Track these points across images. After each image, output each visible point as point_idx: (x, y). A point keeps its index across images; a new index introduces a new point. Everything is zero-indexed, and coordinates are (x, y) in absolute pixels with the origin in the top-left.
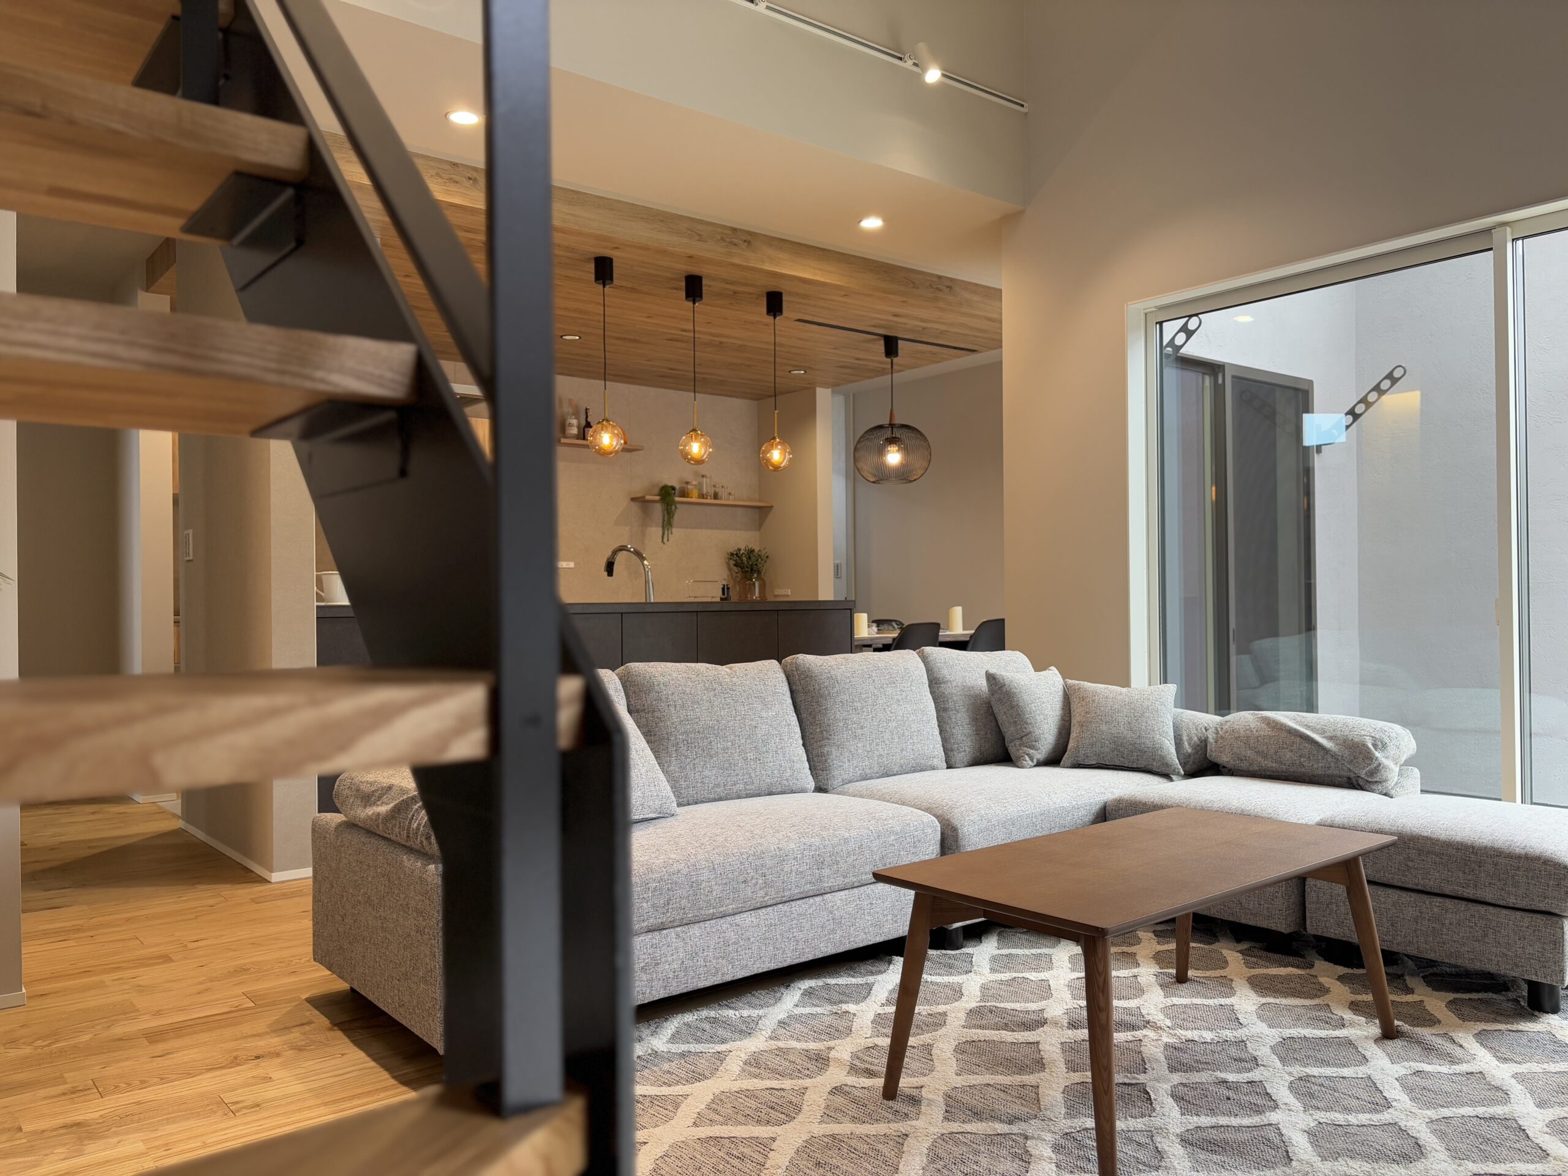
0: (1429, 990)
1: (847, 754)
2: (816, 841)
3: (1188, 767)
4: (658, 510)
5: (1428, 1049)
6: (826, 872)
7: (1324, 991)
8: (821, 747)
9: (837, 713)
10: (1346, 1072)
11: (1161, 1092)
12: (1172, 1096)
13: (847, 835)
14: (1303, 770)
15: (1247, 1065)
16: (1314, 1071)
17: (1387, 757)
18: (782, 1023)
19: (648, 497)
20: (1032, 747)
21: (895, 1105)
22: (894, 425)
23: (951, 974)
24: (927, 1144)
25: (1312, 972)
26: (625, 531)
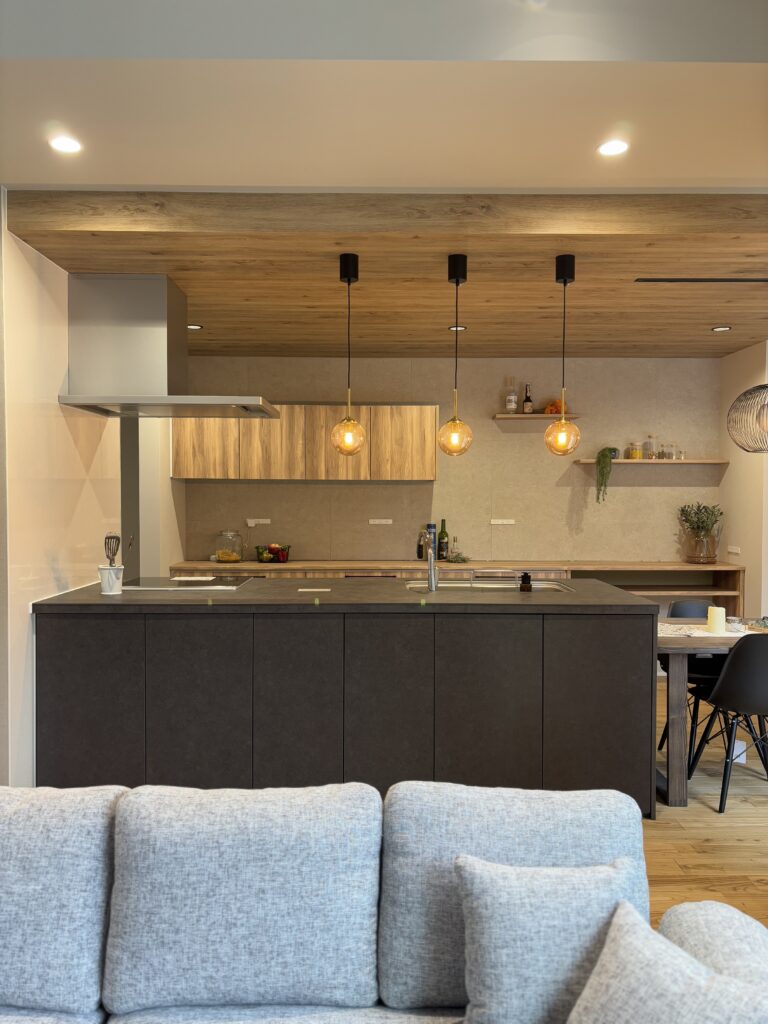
19: (588, 461)
26: (567, 491)
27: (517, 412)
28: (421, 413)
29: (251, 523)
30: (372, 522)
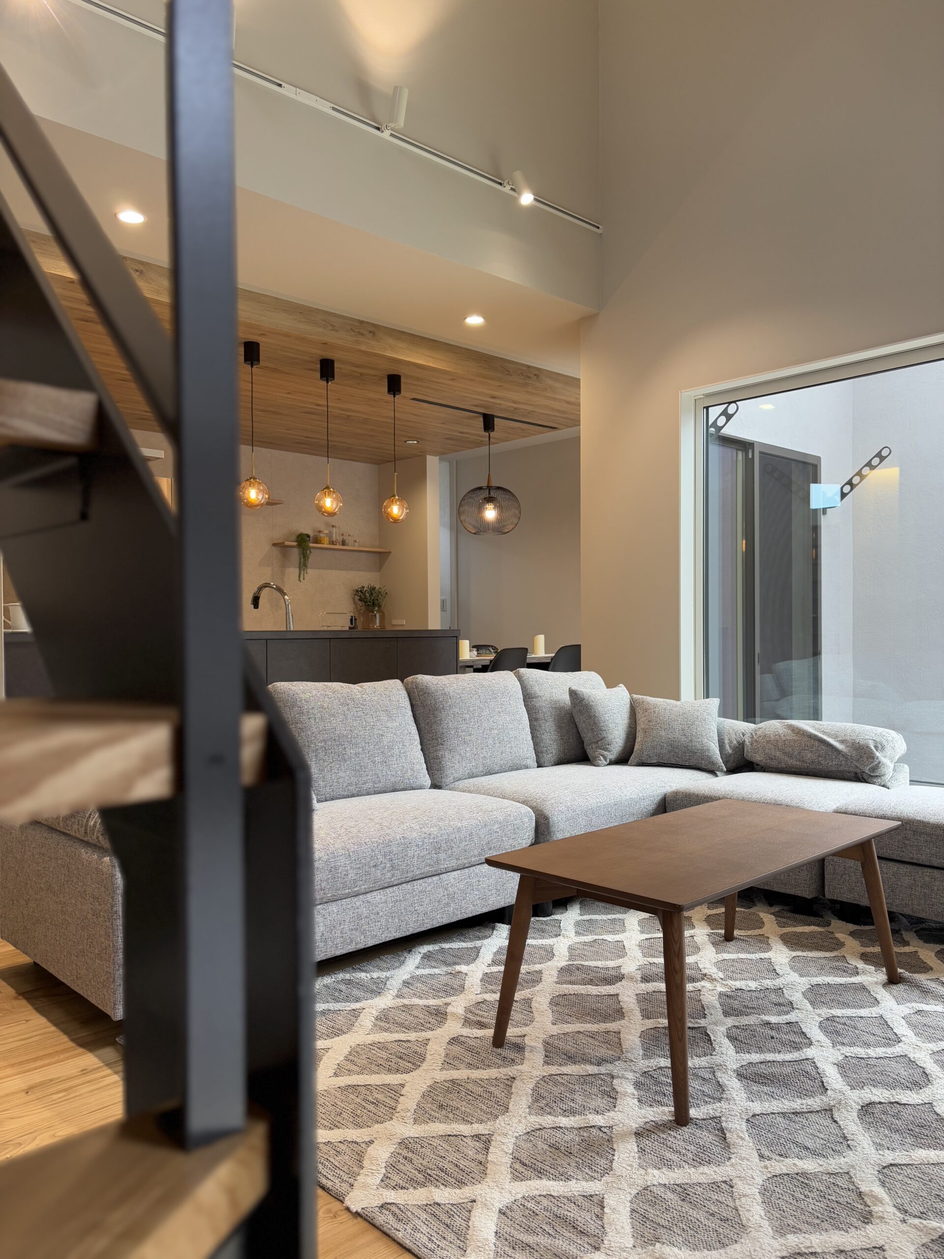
0: (921, 942)
1: (457, 757)
2: (434, 830)
3: (729, 765)
4: (295, 553)
5: (925, 992)
6: (442, 856)
7: (840, 945)
8: (436, 751)
9: (450, 724)
10: (863, 1012)
11: (720, 1034)
12: (728, 1037)
13: (459, 825)
14: (821, 767)
15: (785, 1009)
16: (838, 1012)
17: (885, 757)
18: (406, 983)
19: (287, 543)
20: (606, 750)
21: (505, 1052)
22: (492, 487)
23: (543, 938)
24: (531, 1086)
25: (830, 929)
26: (268, 569)
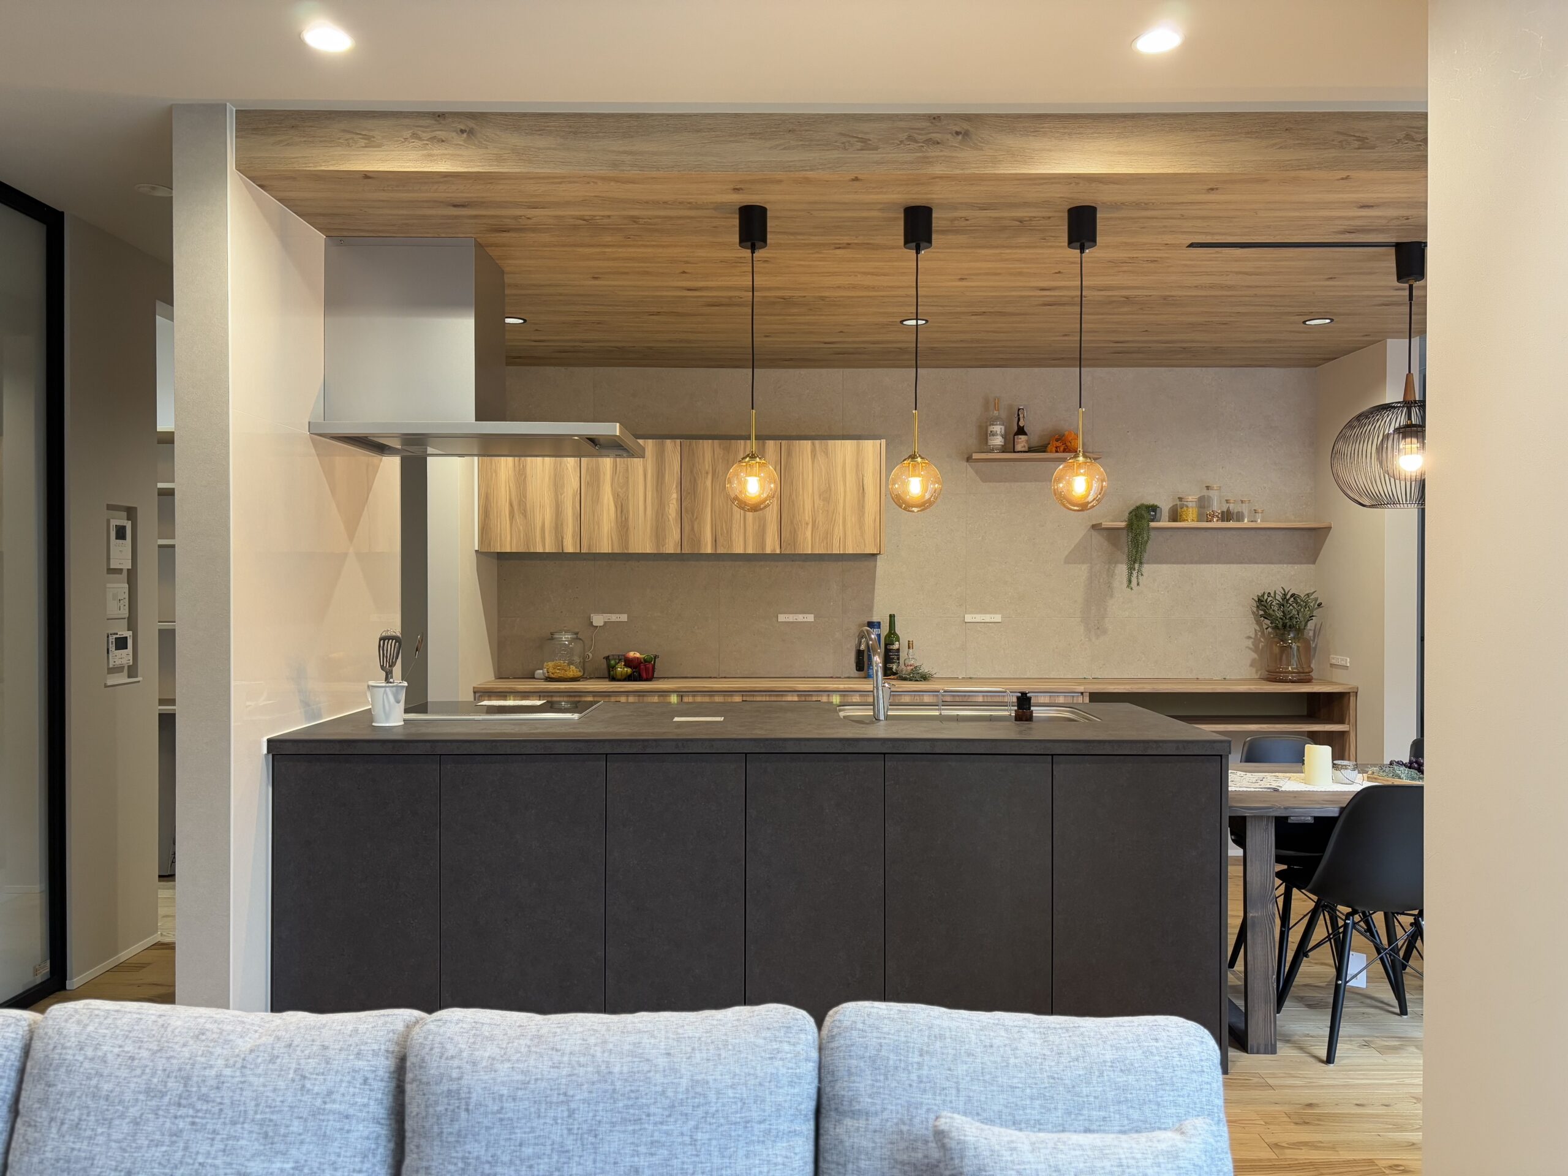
4: (1123, 541)
19: (1114, 525)
22: (1412, 402)
26: (1081, 571)
27: (1004, 449)
28: (859, 452)
29: (598, 620)
30: (782, 618)
